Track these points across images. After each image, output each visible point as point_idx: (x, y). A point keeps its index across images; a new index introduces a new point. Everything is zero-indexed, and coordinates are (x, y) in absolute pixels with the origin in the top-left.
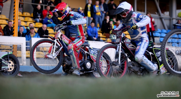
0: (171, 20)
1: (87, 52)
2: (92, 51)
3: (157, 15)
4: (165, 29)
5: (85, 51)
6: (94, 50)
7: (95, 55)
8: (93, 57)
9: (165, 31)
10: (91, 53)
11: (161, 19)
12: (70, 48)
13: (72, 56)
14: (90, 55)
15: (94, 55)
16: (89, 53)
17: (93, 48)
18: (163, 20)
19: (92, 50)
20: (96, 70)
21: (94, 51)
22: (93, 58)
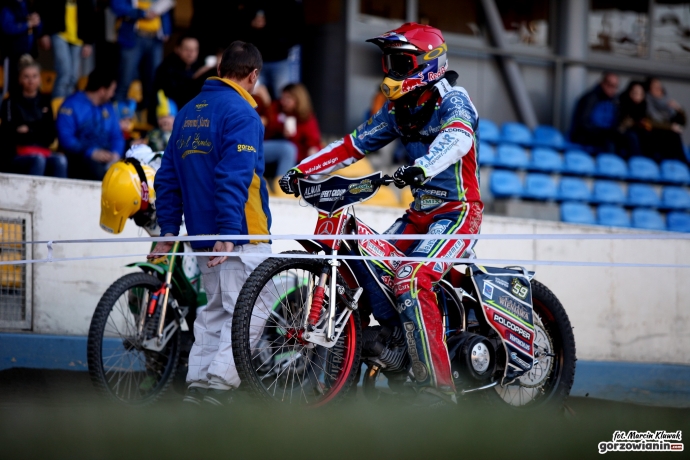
0: (555, 69)
1: (465, 294)
2: (487, 282)
3: (476, 43)
4: (520, 119)
5: (457, 290)
6: (493, 279)
7: (502, 302)
8: (495, 313)
9: (521, 134)
10: (483, 297)
11: (499, 62)
12: (405, 287)
13: (409, 326)
14: (483, 304)
15: (497, 302)
16: (475, 296)
17: (488, 269)
18: (513, 69)
19: (487, 277)
20: (511, 376)
21: (494, 282)
22: (496, 318)
